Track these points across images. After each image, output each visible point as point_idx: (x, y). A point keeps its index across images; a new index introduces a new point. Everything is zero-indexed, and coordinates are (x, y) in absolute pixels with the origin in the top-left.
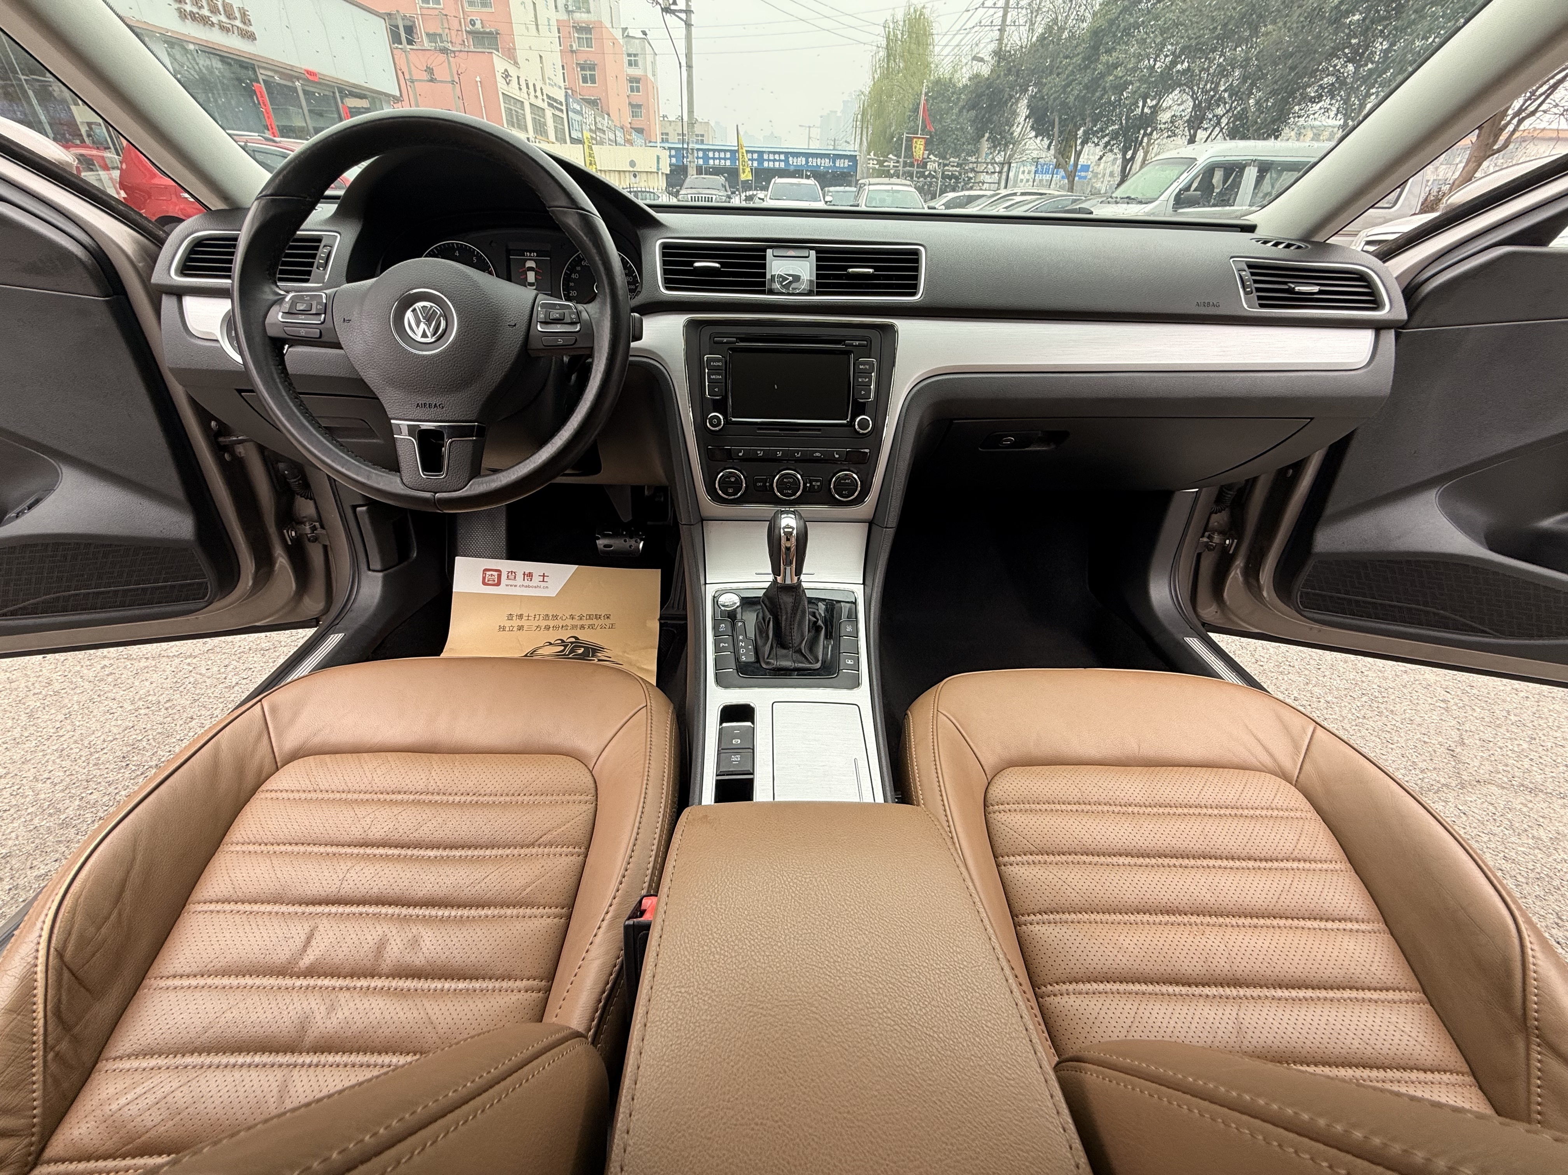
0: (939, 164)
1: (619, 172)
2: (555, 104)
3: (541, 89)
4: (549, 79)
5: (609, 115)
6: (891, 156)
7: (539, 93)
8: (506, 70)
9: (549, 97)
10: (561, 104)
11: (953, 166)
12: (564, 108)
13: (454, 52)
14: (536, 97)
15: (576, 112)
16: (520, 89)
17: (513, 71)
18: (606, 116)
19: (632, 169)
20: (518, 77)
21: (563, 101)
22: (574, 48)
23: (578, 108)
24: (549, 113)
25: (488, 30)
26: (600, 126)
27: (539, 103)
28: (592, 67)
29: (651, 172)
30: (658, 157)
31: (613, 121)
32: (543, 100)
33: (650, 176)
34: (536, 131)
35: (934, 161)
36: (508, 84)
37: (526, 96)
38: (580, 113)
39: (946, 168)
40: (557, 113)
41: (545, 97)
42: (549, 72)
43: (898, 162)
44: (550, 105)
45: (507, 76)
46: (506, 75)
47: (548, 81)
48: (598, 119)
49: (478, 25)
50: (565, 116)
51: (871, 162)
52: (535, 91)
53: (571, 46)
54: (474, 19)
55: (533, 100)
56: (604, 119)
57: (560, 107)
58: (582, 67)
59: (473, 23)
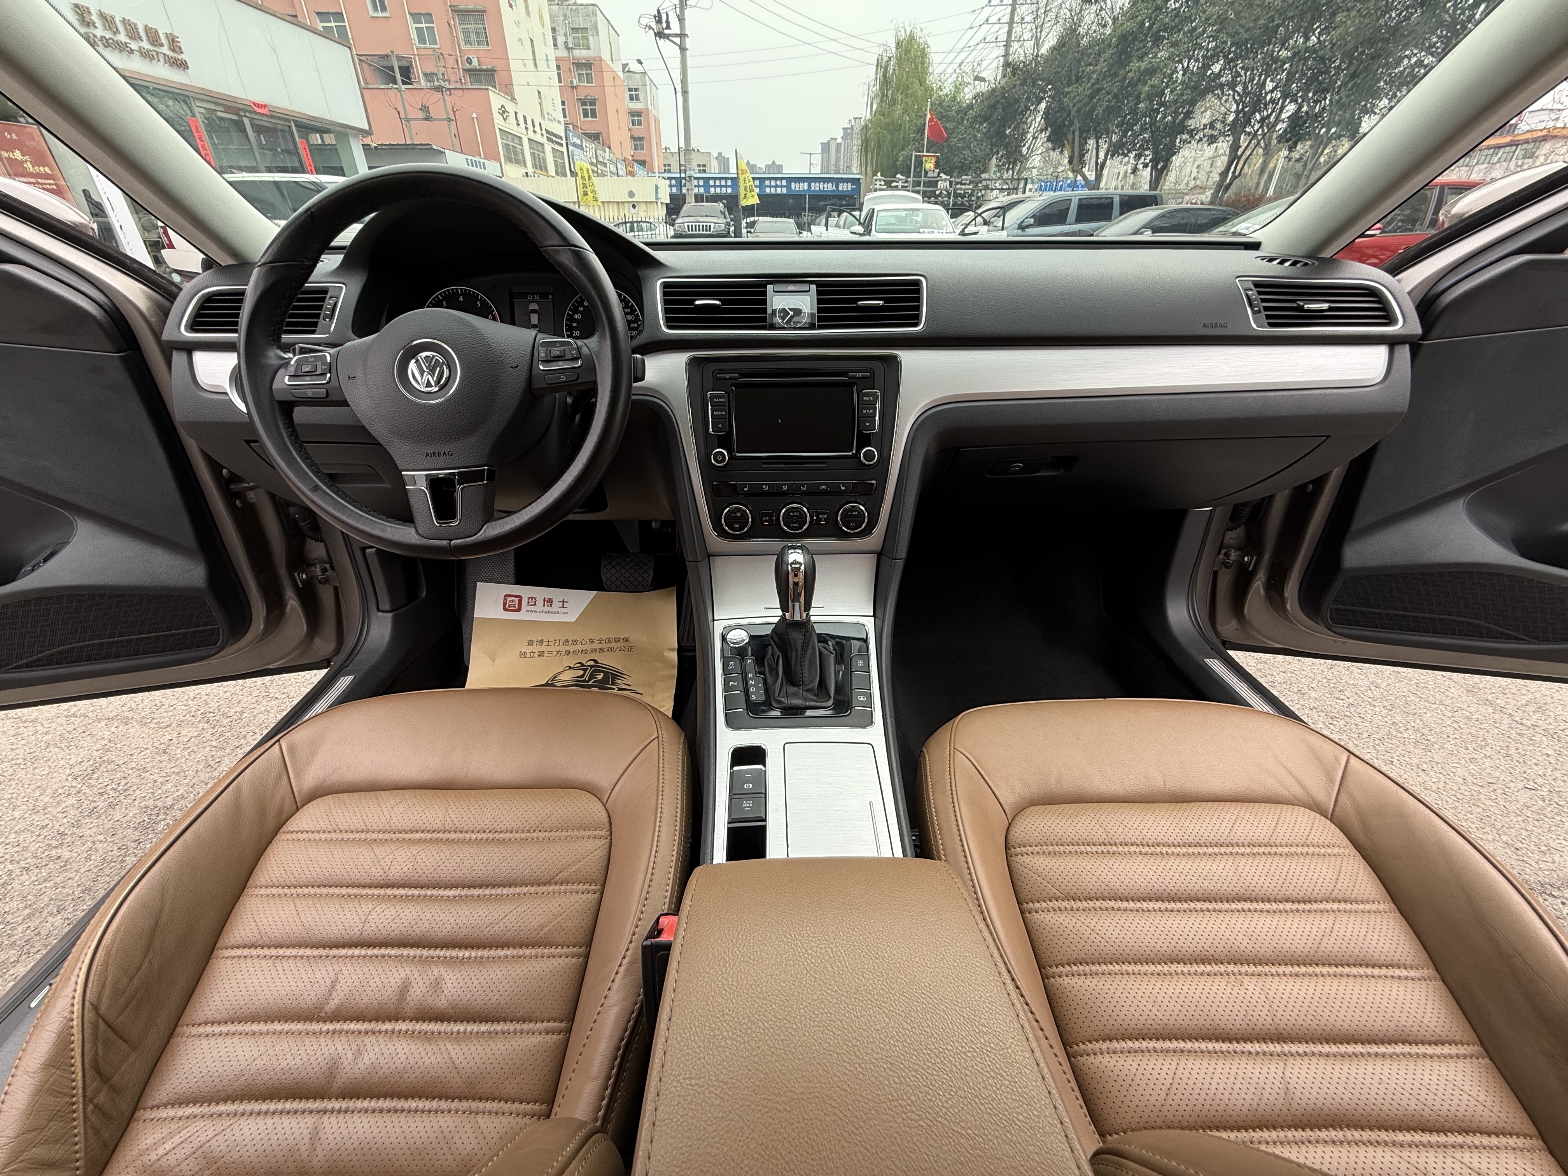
0: (951, 183)
1: (618, 203)
2: (554, 139)
3: (540, 125)
4: (548, 114)
5: (610, 148)
6: (899, 176)
7: (537, 129)
8: (503, 106)
9: (548, 132)
10: (561, 138)
11: (965, 184)
12: (564, 142)
13: (450, 89)
14: (535, 132)
15: (574, 145)
16: (518, 124)
17: (510, 107)
18: (607, 150)
19: (630, 200)
20: (516, 113)
21: (563, 135)
22: (575, 84)
23: (578, 142)
24: (548, 147)
25: (485, 67)
26: (601, 159)
27: (538, 138)
28: (593, 103)
29: (651, 202)
30: (657, 187)
31: (614, 154)
32: (542, 135)
33: (650, 206)
34: (535, 166)
35: (945, 180)
36: (505, 120)
37: (524, 131)
38: (581, 147)
39: (959, 186)
40: (557, 147)
41: (544, 132)
42: (548, 107)
43: (907, 182)
44: (549, 139)
46: (503, 111)
47: (546, 116)
48: (599, 152)
49: (475, 63)
50: (564, 149)
51: (878, 182)
52: (534, 126)
53: (572, 82)
54: (471, 57)
55: (531, 135)
56: (605, 152)
57: (559, 141)
58: (583, 102)
59: (469, 61)
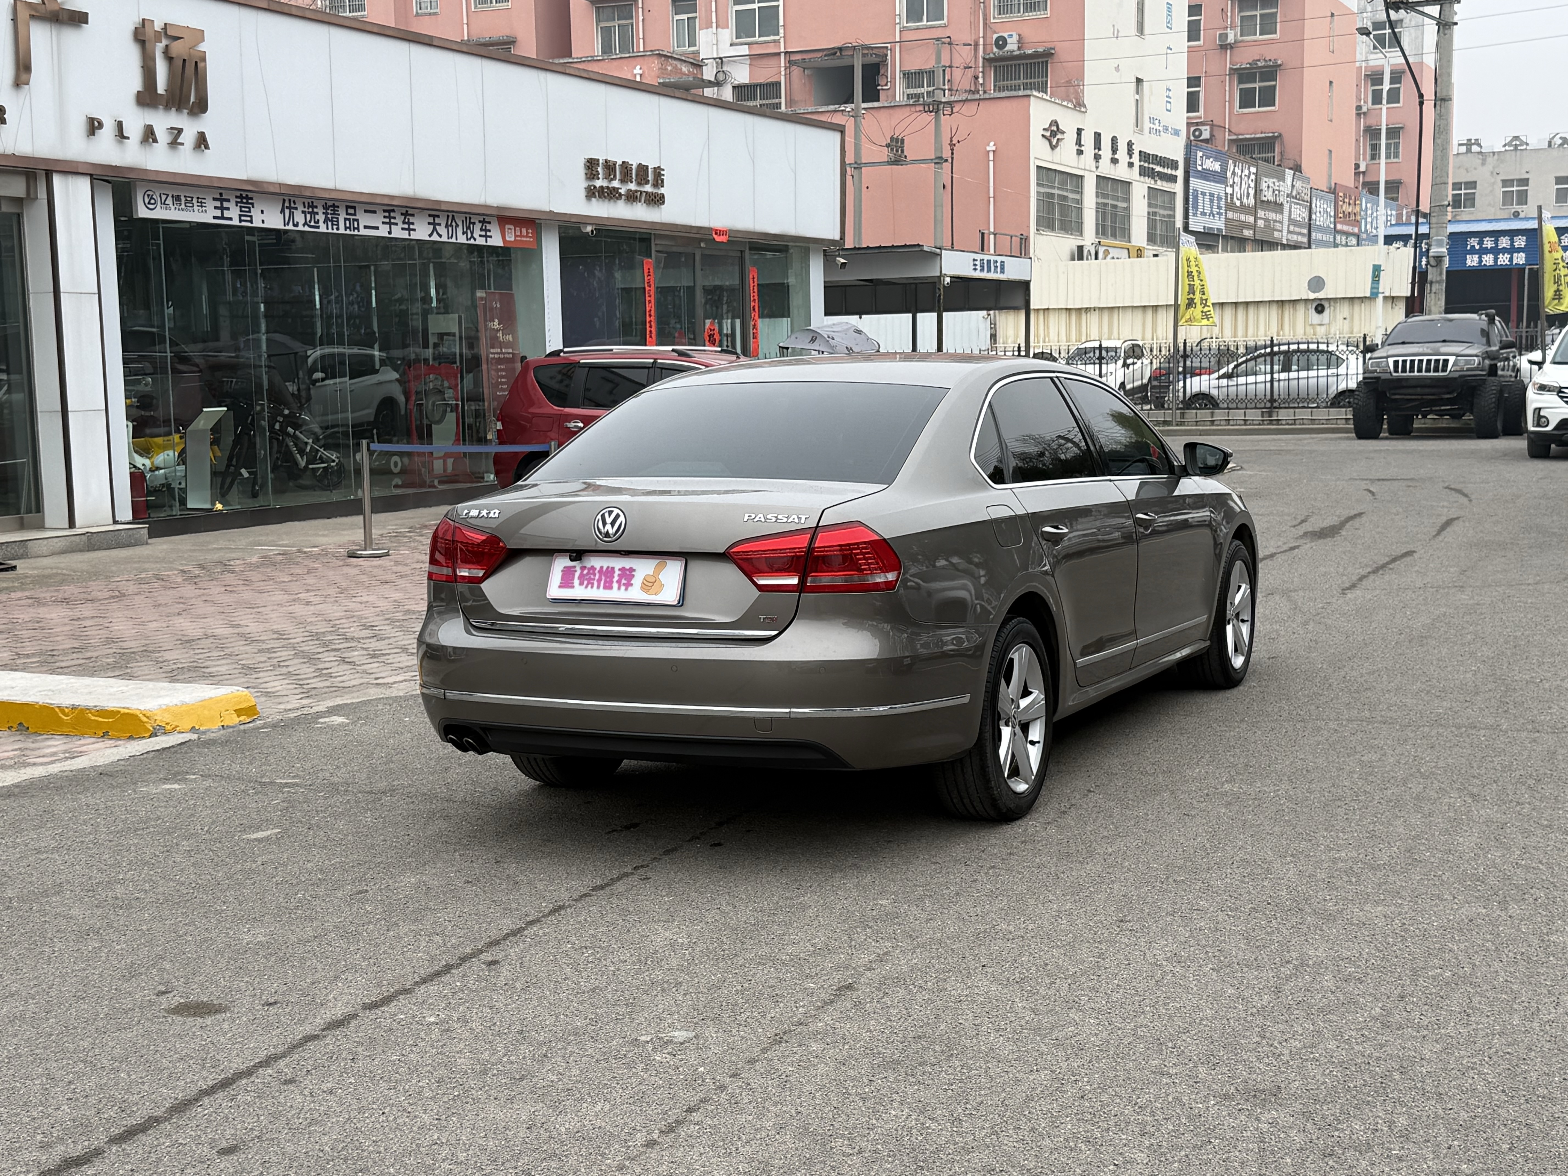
2: (1158, 169)
3: (1130, 145)
4: (1152, 120)
5: (1297, 168)
7: (1122, 155)
8: (1055, 123)
9: (1144, 156)
10: (1174, 165)
12: (1180, 173)
13: (950, 103)
14: (1114, 161)
15: (1206, 175)
16: (1080, 152)
17: (1069, 122)
18: (1289, 173)
19: (1312, 296)
20: (1079, 131)
21: (1180, 157)
22: (1231, 39)
23: (1216, 167)
24: (1141, 187)
25: (1030, 52)
26: (1268, 196)
27: (1121, 172)
28: (1270, 72)
29: (1362, 299)
30: (1377, 270)
31: (1307, 180)
32: (1131, 165)
33: (1359, 310)
34: (1101, 230)
37: (1092, 163)
38: (1220, 177)
40: (1161, 185)
41: (1136, 158)
42: (1153, 105)
44: (1143, 172)
45: (1054, 134)
47: (1147, 125)
48: (1265, 183)
49: (1012, 46)
50: (1178, 188)
52: (1114, 150)
53: (1223, 36)
54: (1005, 35)
55: (1106, 169)
56: (1282, 178)
57: (1169, 171)
58: (1244, 75)
59: (1001, 43)
